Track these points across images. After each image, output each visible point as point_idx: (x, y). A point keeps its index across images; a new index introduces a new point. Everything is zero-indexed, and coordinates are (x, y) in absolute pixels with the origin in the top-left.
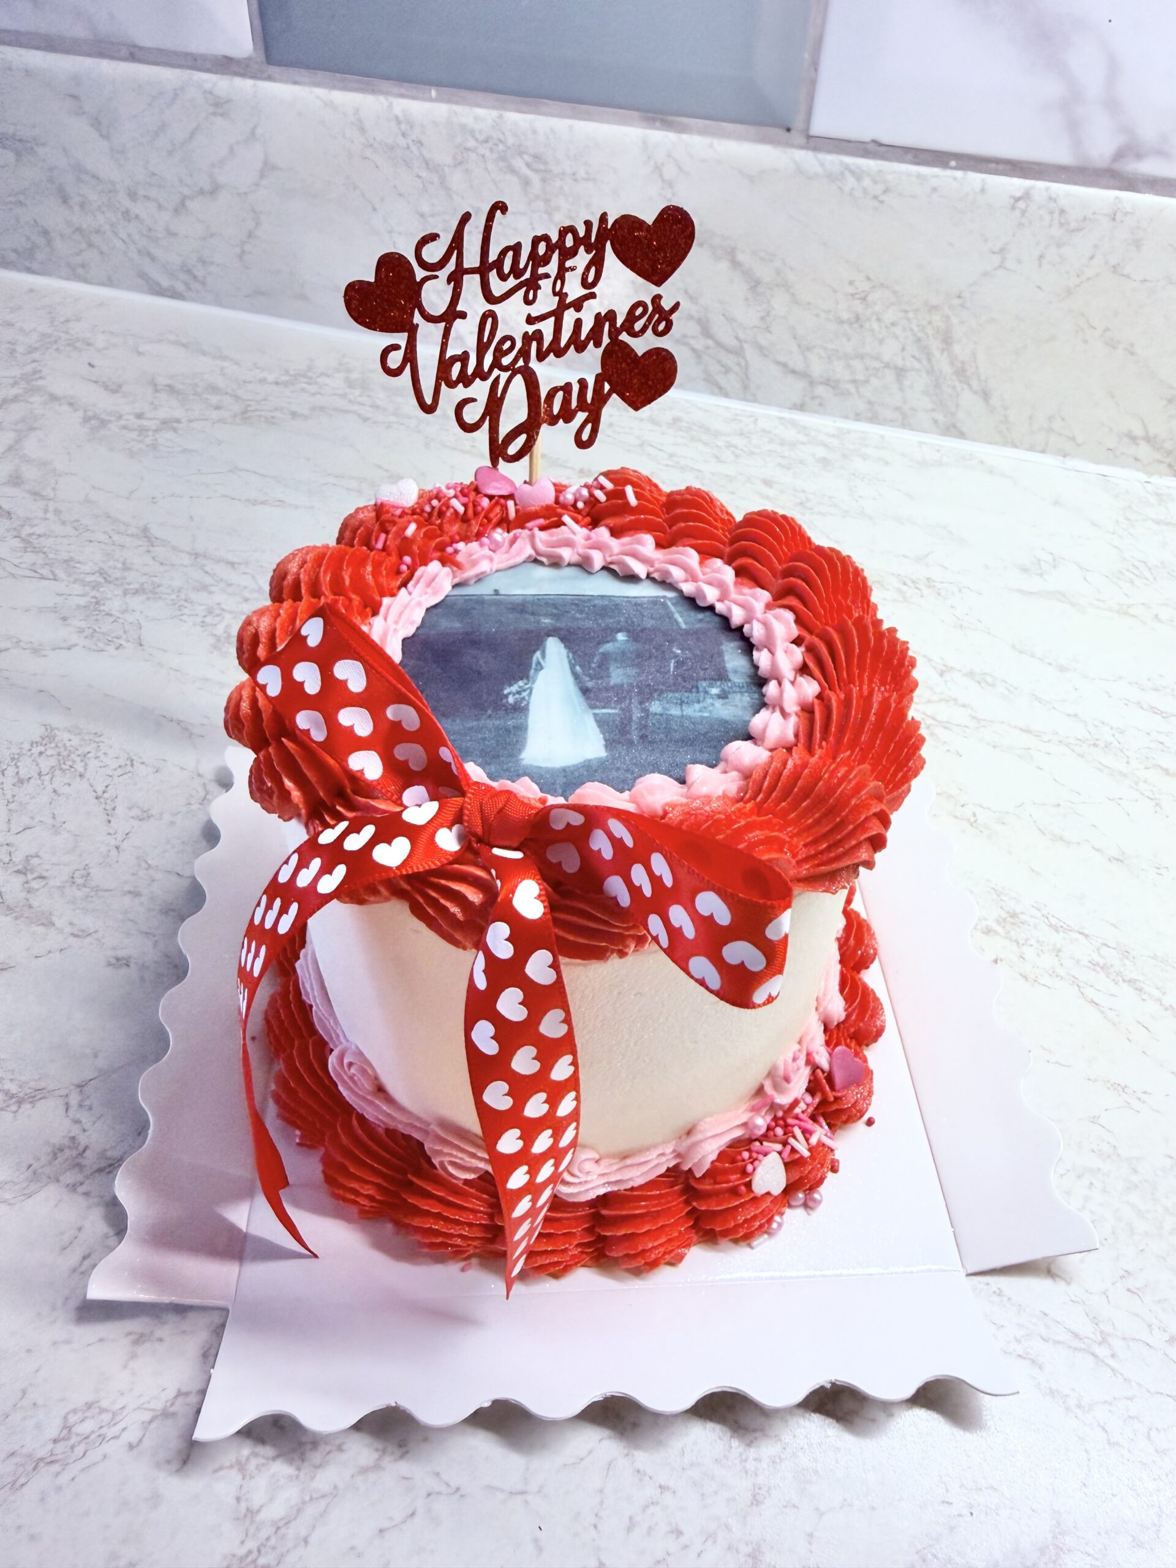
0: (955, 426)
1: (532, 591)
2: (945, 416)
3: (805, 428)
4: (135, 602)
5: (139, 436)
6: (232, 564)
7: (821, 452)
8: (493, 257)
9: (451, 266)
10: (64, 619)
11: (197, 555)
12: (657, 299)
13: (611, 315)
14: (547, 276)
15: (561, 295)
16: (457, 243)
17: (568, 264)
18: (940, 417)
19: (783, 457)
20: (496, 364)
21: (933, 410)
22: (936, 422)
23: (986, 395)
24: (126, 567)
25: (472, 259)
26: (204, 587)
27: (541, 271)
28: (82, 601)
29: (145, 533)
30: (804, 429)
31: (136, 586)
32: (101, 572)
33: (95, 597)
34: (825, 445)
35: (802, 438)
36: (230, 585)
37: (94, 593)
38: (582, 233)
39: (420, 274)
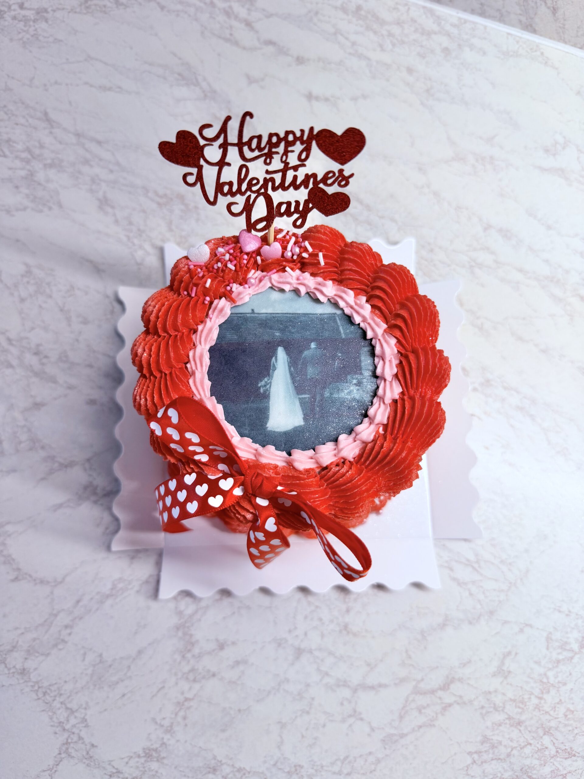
0: (531, 26)
1: (270, 311)
2: (527, 19)
3: (438, 17)
4: (52, 173)
5: (25, 26)
6: (99, 143)
7: (445, 42)
8: (245, 139)
9: (221, 140)
10: (17, 187)
11: (78, 135)
12: (341, 171)
13: (314, 176)
14: (277, 153)
15: (286, 164)
16: (224, 130)
17: (290, 149)
18: (523, 19)
19: (422, 46)
20: (249, 188)
21: (520, 14)
22: (520, 21)
23: (554, 10)
24: (42, 146)
25: (233, 138)
26: (86, 162)
27: (274, 150)
28: (23, 173)
29: (46, 118)
30: (438, 19)
31: (49, 161)
32: (28, 150)
33: (29, 170)
34: (448, 35)
35: (435, 28)
36: (101, 160)
37: (28, 167)
38: (298, 134)
39: (202, 142)
